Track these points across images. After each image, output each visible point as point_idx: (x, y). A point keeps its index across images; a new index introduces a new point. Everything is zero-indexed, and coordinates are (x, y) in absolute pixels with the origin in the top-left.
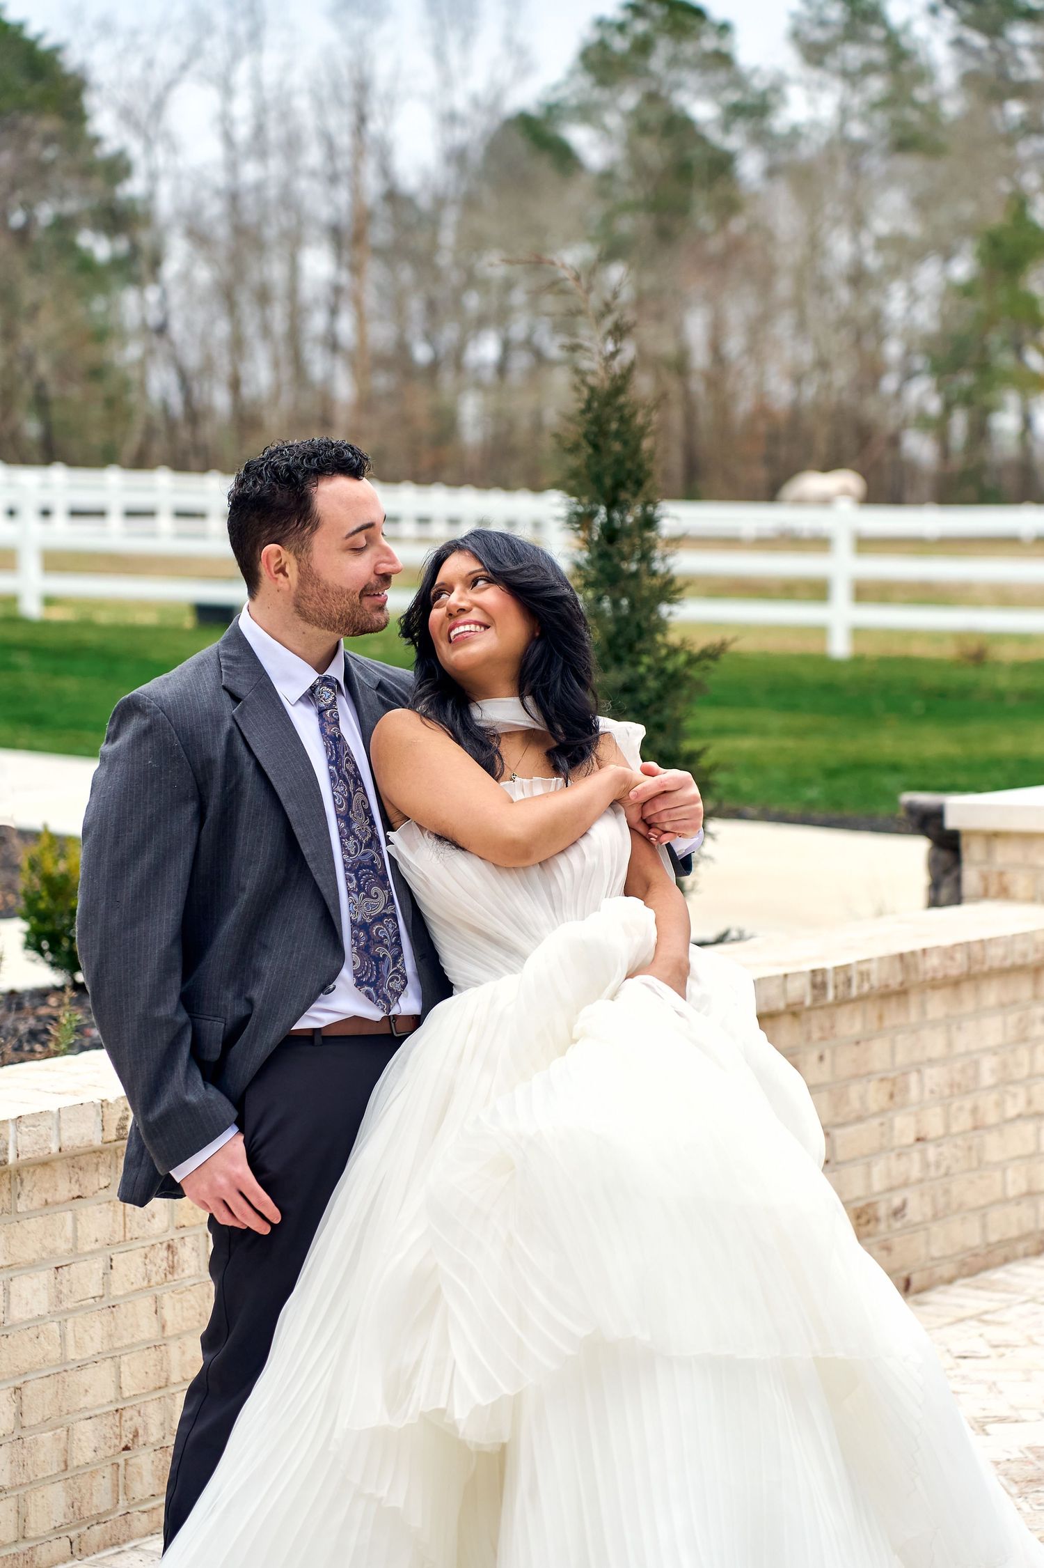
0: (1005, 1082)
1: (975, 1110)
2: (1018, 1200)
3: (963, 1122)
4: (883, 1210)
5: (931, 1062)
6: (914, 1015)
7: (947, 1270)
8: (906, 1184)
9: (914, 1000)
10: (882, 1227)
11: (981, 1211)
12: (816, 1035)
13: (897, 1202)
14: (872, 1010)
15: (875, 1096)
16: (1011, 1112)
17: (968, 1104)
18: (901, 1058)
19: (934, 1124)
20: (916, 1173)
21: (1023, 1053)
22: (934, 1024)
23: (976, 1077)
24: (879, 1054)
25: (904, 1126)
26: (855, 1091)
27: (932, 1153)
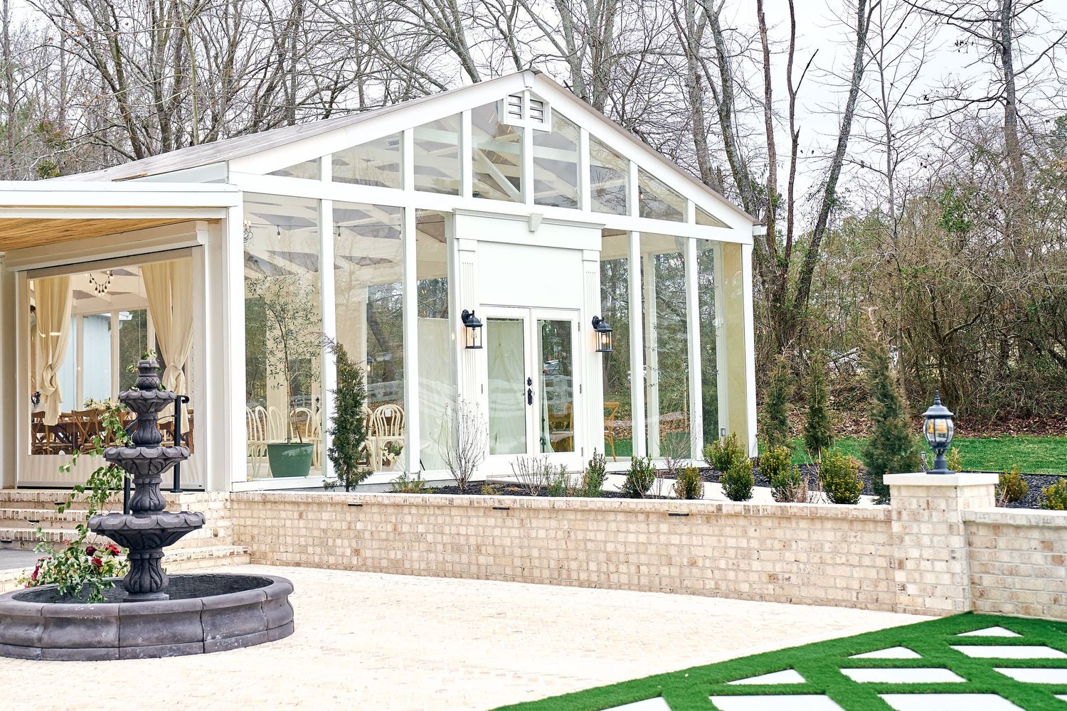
0: (835, 552)
1: (821, 558)
2: (842, 589)
3: (817, 560)
4: (780, 577)
5: (801, 540)
6: (794, 525)
7: (809, 601)
8: (790, 572)
9: (794, 522)
10: (781, 582)
11: (826, 588)
12: (753, 524)
13: (787, 576)
14: (776, 522)
15: (777, 545)
16: (838, 561)
17: (818, 555)
18: (788, 536)
19: (803, 557)
20: (795, 569)
21: (845, 545)
22: (803, 529)
23: (822, 548)
24: (779, 533)
25: (789, 556)
26: (769, 542)
27: (802, 566)
